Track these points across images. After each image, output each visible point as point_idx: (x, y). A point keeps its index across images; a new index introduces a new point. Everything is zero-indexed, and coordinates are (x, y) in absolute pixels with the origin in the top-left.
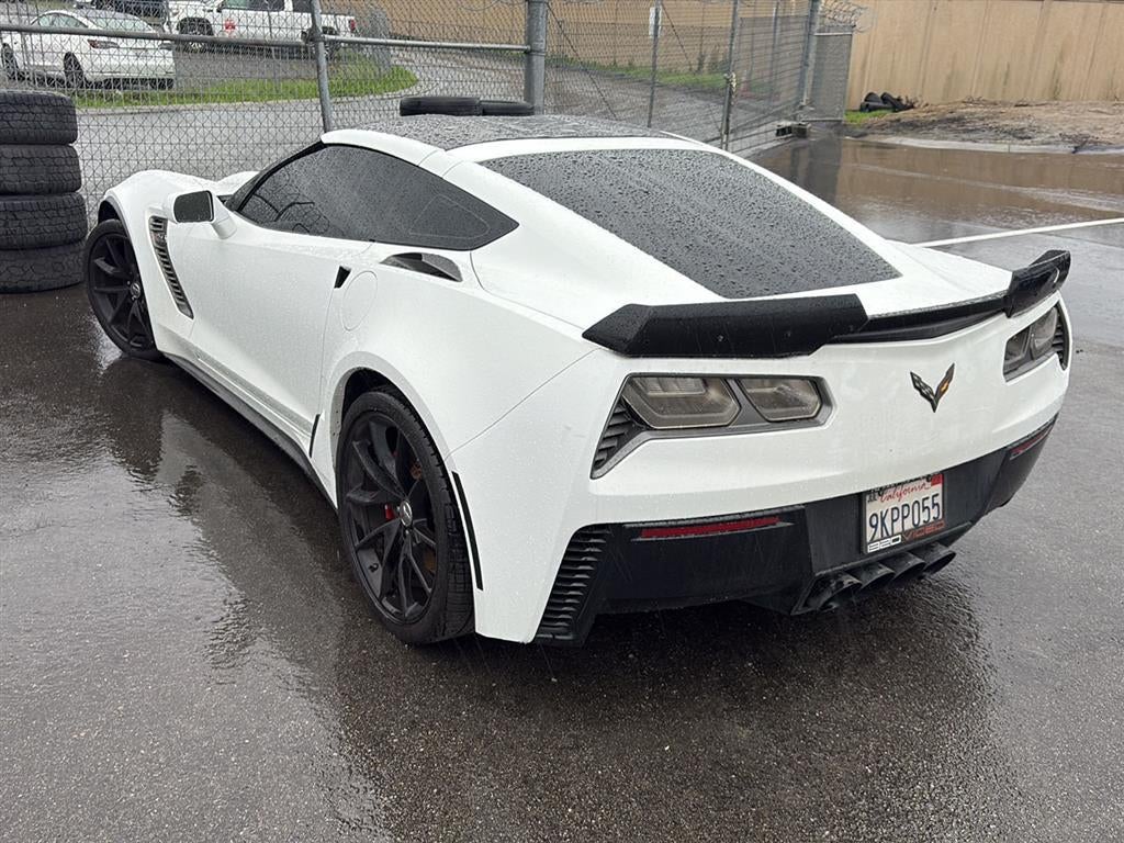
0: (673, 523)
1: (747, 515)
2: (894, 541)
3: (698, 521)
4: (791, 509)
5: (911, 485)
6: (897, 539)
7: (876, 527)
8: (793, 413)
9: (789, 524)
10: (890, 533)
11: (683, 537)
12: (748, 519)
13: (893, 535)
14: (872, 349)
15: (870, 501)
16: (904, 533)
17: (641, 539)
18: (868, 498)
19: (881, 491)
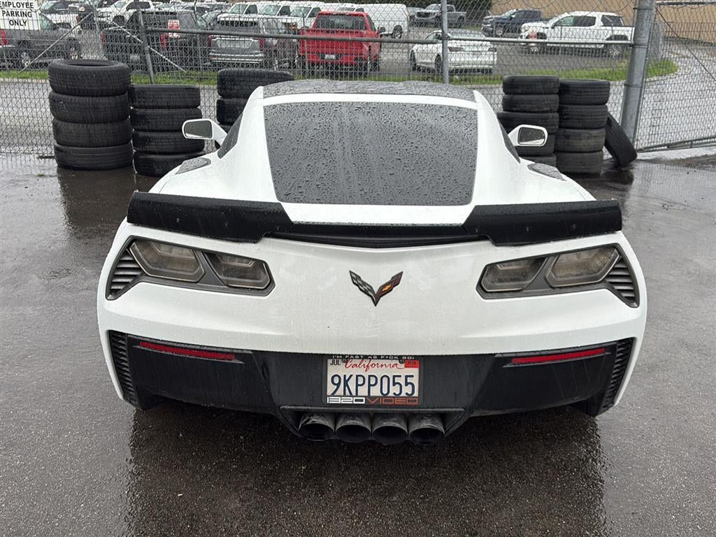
0: (154, 341)
1: (205, 348)
2: (356, 400)
3: (170, 344)
4: (240, 352)
5: (381, 362)
6: (362, 400)
7: (338, 385)
8: (244, 283)
9: (241, 362)
10: (354, 394)
11: (163, 352)
12: (205, 350)
13: (357, 395)
14: (311, 247)
15: (333, 363)
16: (369, 397)
17: (138, 347)
18: (330, 361)
19: (345, 358)
